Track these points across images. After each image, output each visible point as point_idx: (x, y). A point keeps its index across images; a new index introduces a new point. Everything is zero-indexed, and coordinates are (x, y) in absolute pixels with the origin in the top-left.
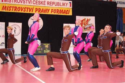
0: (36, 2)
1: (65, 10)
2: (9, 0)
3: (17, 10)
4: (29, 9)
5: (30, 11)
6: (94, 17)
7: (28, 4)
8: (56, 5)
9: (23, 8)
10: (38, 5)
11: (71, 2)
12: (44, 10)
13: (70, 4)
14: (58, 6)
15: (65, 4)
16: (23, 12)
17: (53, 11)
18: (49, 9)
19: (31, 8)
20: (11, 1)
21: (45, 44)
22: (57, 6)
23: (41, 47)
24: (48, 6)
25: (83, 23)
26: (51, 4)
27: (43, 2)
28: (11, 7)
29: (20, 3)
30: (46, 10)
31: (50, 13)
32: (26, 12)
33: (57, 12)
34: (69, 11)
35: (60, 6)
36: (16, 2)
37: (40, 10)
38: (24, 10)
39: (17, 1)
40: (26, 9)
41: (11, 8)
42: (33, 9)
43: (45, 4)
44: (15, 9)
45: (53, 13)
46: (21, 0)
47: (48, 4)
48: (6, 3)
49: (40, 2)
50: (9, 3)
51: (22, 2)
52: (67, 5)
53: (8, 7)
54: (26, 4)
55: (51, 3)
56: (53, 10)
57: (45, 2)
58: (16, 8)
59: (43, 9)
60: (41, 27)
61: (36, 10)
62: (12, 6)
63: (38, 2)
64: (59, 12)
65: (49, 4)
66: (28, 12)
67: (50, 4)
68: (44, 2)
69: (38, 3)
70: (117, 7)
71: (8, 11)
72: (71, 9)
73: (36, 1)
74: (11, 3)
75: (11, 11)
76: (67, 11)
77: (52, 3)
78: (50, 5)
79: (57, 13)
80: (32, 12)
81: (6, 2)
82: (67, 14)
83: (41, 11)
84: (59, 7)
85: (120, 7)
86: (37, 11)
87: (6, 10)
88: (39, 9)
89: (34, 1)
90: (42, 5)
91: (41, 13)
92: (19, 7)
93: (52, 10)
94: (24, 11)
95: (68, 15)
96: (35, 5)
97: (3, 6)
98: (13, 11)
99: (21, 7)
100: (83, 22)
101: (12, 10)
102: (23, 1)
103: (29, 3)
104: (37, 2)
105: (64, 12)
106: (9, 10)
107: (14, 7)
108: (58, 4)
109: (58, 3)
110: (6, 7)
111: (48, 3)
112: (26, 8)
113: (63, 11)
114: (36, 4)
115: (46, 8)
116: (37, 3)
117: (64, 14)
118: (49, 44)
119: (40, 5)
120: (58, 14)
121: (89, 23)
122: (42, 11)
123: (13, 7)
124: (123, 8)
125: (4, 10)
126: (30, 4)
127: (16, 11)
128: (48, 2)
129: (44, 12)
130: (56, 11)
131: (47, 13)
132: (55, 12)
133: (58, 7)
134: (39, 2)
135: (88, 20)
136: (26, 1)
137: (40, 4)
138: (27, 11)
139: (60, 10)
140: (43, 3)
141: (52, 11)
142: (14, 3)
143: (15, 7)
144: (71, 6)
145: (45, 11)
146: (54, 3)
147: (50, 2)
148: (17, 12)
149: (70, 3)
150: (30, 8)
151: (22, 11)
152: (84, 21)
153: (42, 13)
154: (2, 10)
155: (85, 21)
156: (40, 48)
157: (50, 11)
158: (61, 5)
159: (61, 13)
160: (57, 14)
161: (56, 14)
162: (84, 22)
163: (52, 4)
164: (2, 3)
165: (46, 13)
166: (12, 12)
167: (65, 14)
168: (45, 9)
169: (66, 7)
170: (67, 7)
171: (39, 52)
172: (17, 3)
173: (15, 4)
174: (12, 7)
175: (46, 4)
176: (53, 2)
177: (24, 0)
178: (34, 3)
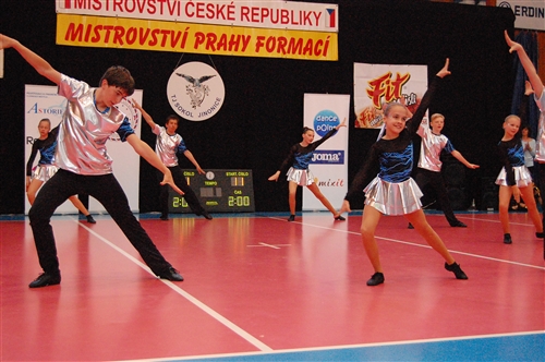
0: (198, 10)
1: (310, 41)
2: (92, 2)
3: (124, 38)
4: (169, 36)
5: (173, 44)
6: (424, 69)
7: (166, 15)
8: (275, 20)
9: (148, 30)
10: (206, 20)
11: (335, 7)
12: (229, 39)
13: (329, 16)
14: (282, 22)
15: (312, 17)
16: (146, 47)
17: (264, 42)
18: (249, 37)
19: (180, 33)
20: (100, 3)
21: (233, 174)
22: (279, 25)
23: (215, 183)
24: (245, 23)
25: (383, 90)
26: (255, 18)
27: (226, 8)
28: (100, 27)
29: (136, 13)
30: (235, 40)
31: (251, 52)
32: (158, 48)
33: (281, 47)
34: (327, 42)
35: (290, 26)
36: (121, 10)
37: (212, 39)
38: (150, 38)
39: (123, 6)
40: (160, 37)
41: (103, 33)
42: (186, 34)
43: (231, 16)
44: (117, 37)
45: (263, 53)
46: (141, 2)
47: (246, 14)
48: (82, 11)
49: (215, 10)
50: (92, 12)
51: (145, 10)
52: (317, 19)
53: (90, 26)
54: (157, 15)
55: (255, 11)
56: (263, 38)
57: (231, 9)
58: (120, 32)
59: (224, 36)
60: (216, 105)
61: (199, 37)
62: (105, 22)
63: (204, 7)
64: (286, 48)
65: (250, 15)
66: (168, 48)
67: (253, 14)
68: (229, 7)
69: (206, 11)
70: (516, 26)
71: (90, 44)
72: (336, 36)
73: (198, 4)
74: (103, 12)
75: (101, 44)
76: (320, 42)
77: (259, 12)
78: (253, 20)
79: (279, 51)
80: (183, 46)
81: (80, 7)
82: (317, 54)
83: (215, 45)
84: (286, 29)
85: (525, 30)
86: (202, 42)
87: (80, 40)
88: (209, 35)
89: (190, 6)
90: (220, 21)
91: (217, 53)
92: (131, 30)
93: (260, 38)
94: (151, 44)
95: (321, 58)
96: (194, 19)
97: (72, 25)
98: (110, 44)
99: (141, 30)
100: (381, 88)
101: (106, 41)
102: (147, 6)
103: (171, 13)
104: (200, 7)
105: (306, 49)
106: (94, 40)
107: (111, 28)
108: (284, 16)
109: (282, 11)
110: (81, 26)
111: (242, 14)
112: (157, 31)
113: (304, 46)
114: (198, 16)
115: (237, 32)
116: (201, 13)
117: (306, 57)
118: (247, 174)
119: (214, 21)
120: (284, 57)
121: (406, 90)
122: (219, 45)
123: (109, 28)
124: (539, 31)
125: (73, 39)
126: (175, 17)
127: (121, 43)
128: (243, 8)
129: (230, 49)
130: (277, 43)
131: (239, 53)
132: (270, 47)
133: (284, 26)
134: (210, 7)
135: (399, 79)
136: (158, 5)
137: (212, 17)
138: (163, 45)
139: (293, 40)
140: (225, 11)
141: (259, 45)
142: (111, 12)
143: (117, 28)
144: (332, 25)
145: (234, 43)
146: (266, 12)
147: (253, 9)
148: (126, 46)
149: (331, 12)
150: (173, 32)
151: (142, 42)
152: (384, 82)
153: (221, 52)
154: (67, 39)
155: (390, 84)
156: (212, 189)
157: (253, 41)
158: (296, 19)
159: (294, 53)
160: (280, 55)
161: (275, 54)
162: (385, 86)
163: (259, 18)
164: (67, 11)
165: (236, 50)
166: (106, 45)
167: (311, 54)
168: (233, 36)
169: (314, 28)
170: (319, 28)
171: (208, 203)
172: (125, 14)
173: (117, 17)
174: (105, 28)
175: (237, 15)
176: (263, 9)
177: (151, 3)
178: (190, 13)
